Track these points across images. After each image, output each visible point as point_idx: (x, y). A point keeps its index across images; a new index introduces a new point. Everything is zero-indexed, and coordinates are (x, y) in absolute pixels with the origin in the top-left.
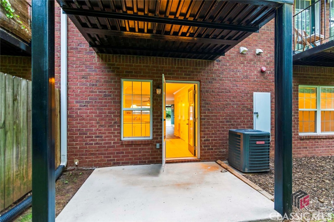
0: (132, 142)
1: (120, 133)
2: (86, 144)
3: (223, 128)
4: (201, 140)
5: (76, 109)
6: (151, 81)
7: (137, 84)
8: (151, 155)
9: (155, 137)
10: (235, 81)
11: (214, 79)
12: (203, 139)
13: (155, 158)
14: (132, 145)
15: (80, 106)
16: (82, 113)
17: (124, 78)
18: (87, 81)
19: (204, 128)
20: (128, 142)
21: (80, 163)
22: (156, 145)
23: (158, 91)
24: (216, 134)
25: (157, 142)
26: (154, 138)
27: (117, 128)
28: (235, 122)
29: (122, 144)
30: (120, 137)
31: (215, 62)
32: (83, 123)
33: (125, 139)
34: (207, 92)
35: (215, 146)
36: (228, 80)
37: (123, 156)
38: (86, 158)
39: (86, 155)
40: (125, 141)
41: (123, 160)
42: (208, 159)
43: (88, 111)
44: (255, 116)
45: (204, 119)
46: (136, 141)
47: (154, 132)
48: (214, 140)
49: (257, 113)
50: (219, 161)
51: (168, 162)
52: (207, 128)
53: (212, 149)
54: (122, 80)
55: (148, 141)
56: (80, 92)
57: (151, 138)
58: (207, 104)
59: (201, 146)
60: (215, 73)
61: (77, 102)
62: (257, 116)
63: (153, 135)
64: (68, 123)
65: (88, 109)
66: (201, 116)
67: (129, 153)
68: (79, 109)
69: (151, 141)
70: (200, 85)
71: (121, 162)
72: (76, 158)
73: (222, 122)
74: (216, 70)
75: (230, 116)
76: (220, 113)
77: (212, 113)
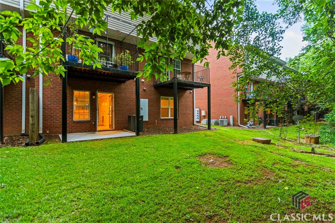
0: (80, 121)
1: (73, 117)
2: (53, 122)
3: (126, 115)
4: (115, 121)
5: (48, 105)
6: (90, 92)
7: (82, 93)
8: (90, 128)
9: (92, 119)
10: (132, 93)
11: (121, 92)
12: (116, 120)
13: (92, 129)
14: (79, 123)
15: (50, 103)
16: (51, 107)
17: (74, 90)
18: (54, 91)
19: (117, 115)
20: (78, 121)
21: (49, 132)
22: (92, 123)
23: (94, 97)
24: (123, 117)
25: (93, 121)
26: (91, 120)
27: (71, 114)
28: (132, 112)
29: (74, 122)
30: (73, 118)
31: (122, 84)
32: (52, 112)
33: (75, 120)
34: (118, 98)
35: (122, 123)
36: (128, 93)
37: (74, 128)
38: (54, 130)
39: (53, 128)
40: (76, 121)
41: (74, 130)
42: (118, 129)
43: (55, 106)
44: (141, 110)
45: (117, 111)
46: (81, 121)
47: (91, 117)
48: (122, 120)
49: (142, 108)
50: (124, 130)
51: (99, 131)
52: (118, 115)
53: (121, 125)
54: (74, 91)
55: (88, 121)
56: (50, 96)
57: (89, 120)
58: (118, 103)
59: (115, 123)
60: (122, 89)
61: (48, 101)
62: (142, 110)
63: (91, 118)
64: (43, 112)
65: (55, 105)
66: (115, 109)
67: (78, 127)
68: (49, 105)
69: (89, 121)
70: (115, 95)
71: (73, 131)
72: (47, 130)
73: (125, 112)
74: (122, 88)
75: (130, 109)
76: (124, 108)
77: (120, 108)
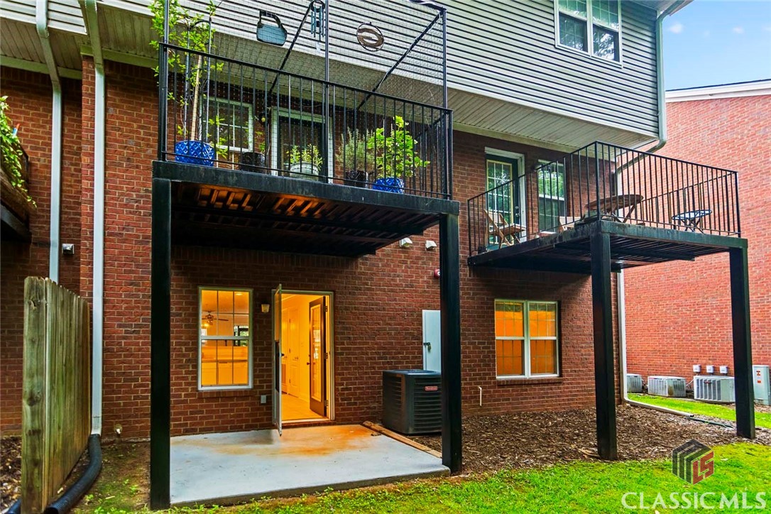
0: (219, 392)
1: (196, 378)
2: (136, 398)
3: (374, 368)
4: (336, 390)
5: (119, 338)
6: (251, 290)
7: (225, 295)
8: (251, 415)
9: (258, 384)
10: (392, 291)
11: (357, 289)
12: (340, 387)
13: (258, 420)
14: (218, 398)
15: (126, 332)
16: (129, 344)
17: (202, 285)
18: (139, 291)
19: (343, 369)
20: (212, 392)
21: (123, 431)
22: (260, 399)
23: (265, 308)
24: (362, 378)
25: (262, 393)
26: (255, 387)
27: (191, 369)
28: (393, 358)
29: (202, 396)
30: (196, 384)
31: (360, 260)
32: (130, 362)
33: (204, 389)
34: (346, 309)
35: (359, 398)
36: (381, 290)
37: (201, 418)
38: (137, 422)
39: (136, 416)
40: (206, 392)
41: (202, 424)
42: (349, 420)
43: (141, 341)
44: (425, 349)
45: (342, 354)
46: (224, 392)
47: (255, 377)
48: (359, 388)
49: (428, 344)
50: (368, 423)
52: (346, 369)
53: (355, 404)
54: (200, 288)
55: (246, 391)
56: (126, 308)
57: (250, 386)
58: (347, 329)
59: (336, 400)
60: (360, 279)
61: (120, 326)
62: (429, 349)
63: (254, 382)
64: (104, 362)
65: (141, 338)
66: (335, 349)
67: (213, 411)
68: (124, 338)
69: (251, 391)
70: (335, 298)
71: (198, 427)
72: (117, 423)
73: (371, 359)
74: (361, 273)
75: (385, 348)
76: (367, 343)
77: (355, 344)
